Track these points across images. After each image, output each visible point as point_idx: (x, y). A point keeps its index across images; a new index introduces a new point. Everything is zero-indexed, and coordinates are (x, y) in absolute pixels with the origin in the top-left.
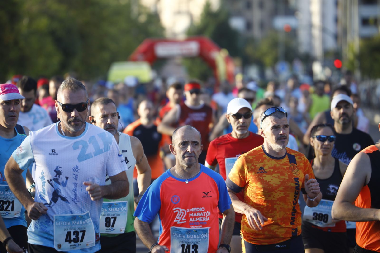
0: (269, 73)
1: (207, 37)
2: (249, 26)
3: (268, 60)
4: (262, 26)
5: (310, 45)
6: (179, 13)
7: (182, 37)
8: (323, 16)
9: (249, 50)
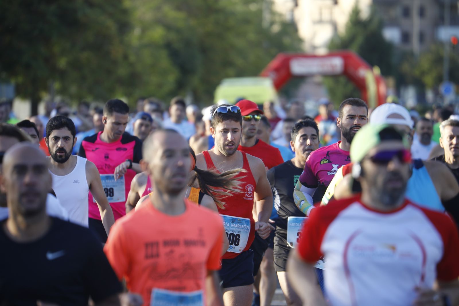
0: (430, 95)
1: (353, 51)
2: (406, 37)
3: (429, 80)
4: (422, 37)
6: (320, 22)
7: (322, 51)
9: (406, 67)
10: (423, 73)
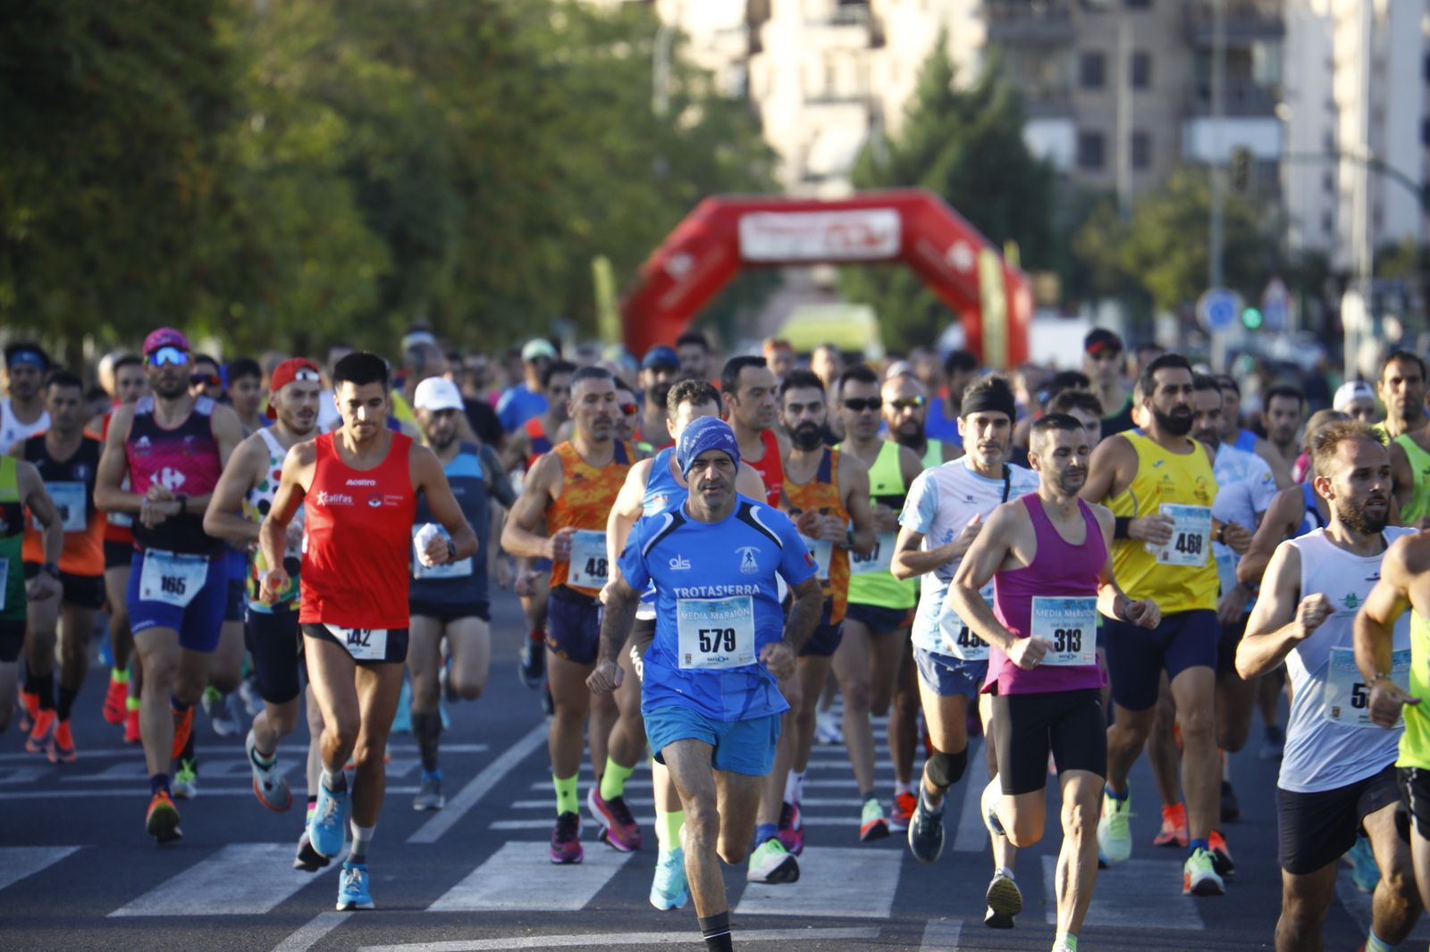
0: (1166, 328)
1: (932, 190)
2: (1092, 148)
3: (1162, 280)
4: (1141, 147)
5: (1328, 223)
6: (828, 99)
7: (837, 190)
8: (1377, 117)
9: (1093, 240)
10: (1147, 262)
